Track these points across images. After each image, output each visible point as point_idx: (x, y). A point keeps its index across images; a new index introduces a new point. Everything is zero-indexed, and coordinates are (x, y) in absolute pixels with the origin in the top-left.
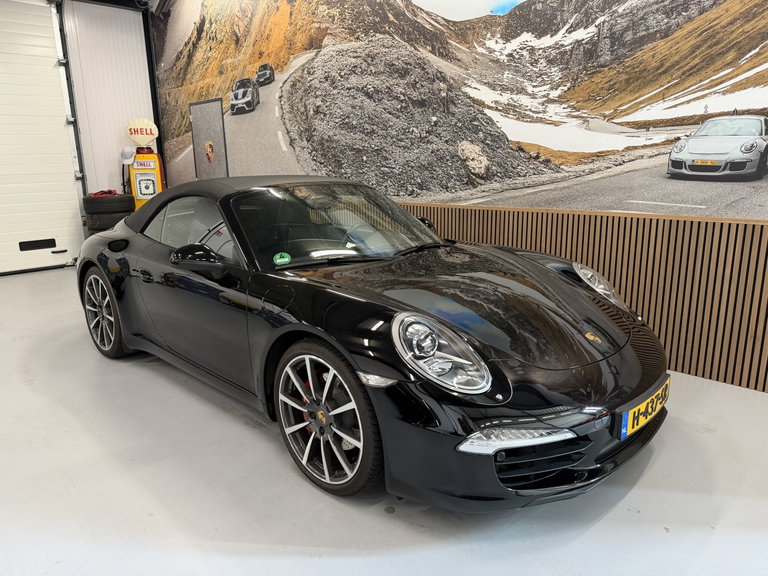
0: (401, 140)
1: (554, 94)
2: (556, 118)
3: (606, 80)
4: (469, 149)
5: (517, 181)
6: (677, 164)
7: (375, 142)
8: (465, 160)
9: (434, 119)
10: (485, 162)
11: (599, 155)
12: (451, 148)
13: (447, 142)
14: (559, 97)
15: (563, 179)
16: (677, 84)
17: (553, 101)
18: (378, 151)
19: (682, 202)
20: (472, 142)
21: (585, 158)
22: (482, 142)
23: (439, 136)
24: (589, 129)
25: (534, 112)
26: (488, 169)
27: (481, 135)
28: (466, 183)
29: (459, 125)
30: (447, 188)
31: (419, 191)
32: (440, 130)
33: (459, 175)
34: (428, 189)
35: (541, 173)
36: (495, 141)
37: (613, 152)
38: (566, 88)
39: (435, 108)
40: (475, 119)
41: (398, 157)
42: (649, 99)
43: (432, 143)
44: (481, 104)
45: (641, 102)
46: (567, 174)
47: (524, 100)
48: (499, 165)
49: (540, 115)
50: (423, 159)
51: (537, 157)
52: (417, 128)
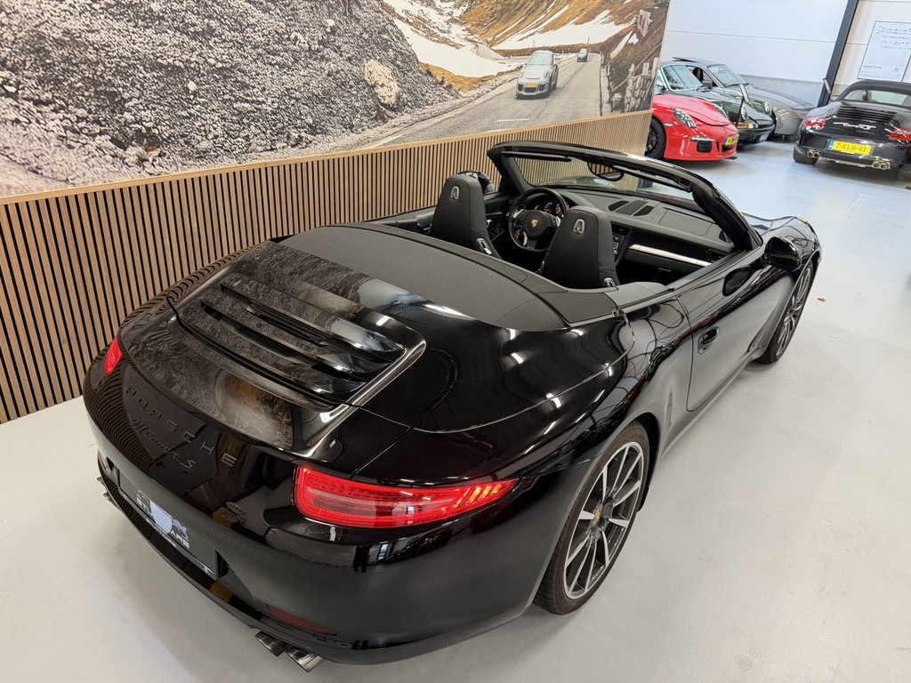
0: (275, 53)
1: (457, 13)
2: (457, 41)
3: (490, 7)
4: (377, 71)
5: (425, 111)
6: (520, 87)
7: (217, 54)
8: (373, 87)
9: (331, 23)
10: (396, 89)
11: (483, 80)
12: (355, 69)
13: (349, 59)
14: (460, 17)
15: (461, 105)
16: (524, 20)
17: (454, 21)
18: (225, 73)
19: (521, 117)
20: (381, 61)
21: (475, 83)
22: (392, 62)
23: (338, 50)
24: (478, 54)
25: (441, 31)
26: (398, 97)
27: (391, 53)
28: (376, 118)
29: (366, 36)
30: (351, 127)
31: (310, 137)
32: (339, 41)
33: (366, 108)
34: (325, 132)
35: (443, 100)
36: (405, 62)
37: (490, 77)
38: (465, 9)
39: (329, 6)
40: (384, 31)
41: (269, 84)
42: (511, 30)
43: (328, 60)
44: (391, 11)
45: (507, 33)
46: (463, 100)
47: (432, 15)
48: (410, 93)
49: (446, 35)
50: (316, 86)
51: (442, 83)
52: (303, 33)
